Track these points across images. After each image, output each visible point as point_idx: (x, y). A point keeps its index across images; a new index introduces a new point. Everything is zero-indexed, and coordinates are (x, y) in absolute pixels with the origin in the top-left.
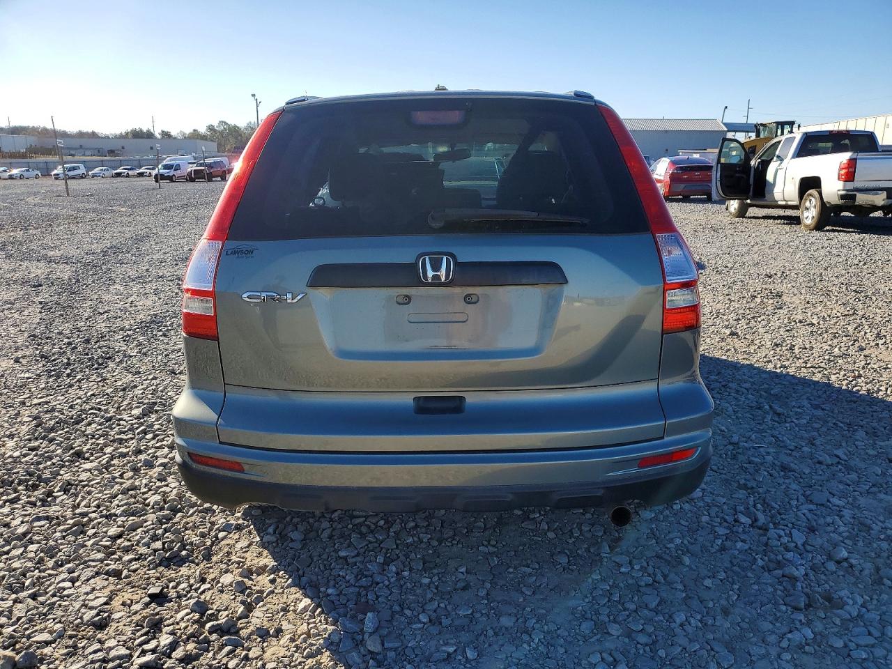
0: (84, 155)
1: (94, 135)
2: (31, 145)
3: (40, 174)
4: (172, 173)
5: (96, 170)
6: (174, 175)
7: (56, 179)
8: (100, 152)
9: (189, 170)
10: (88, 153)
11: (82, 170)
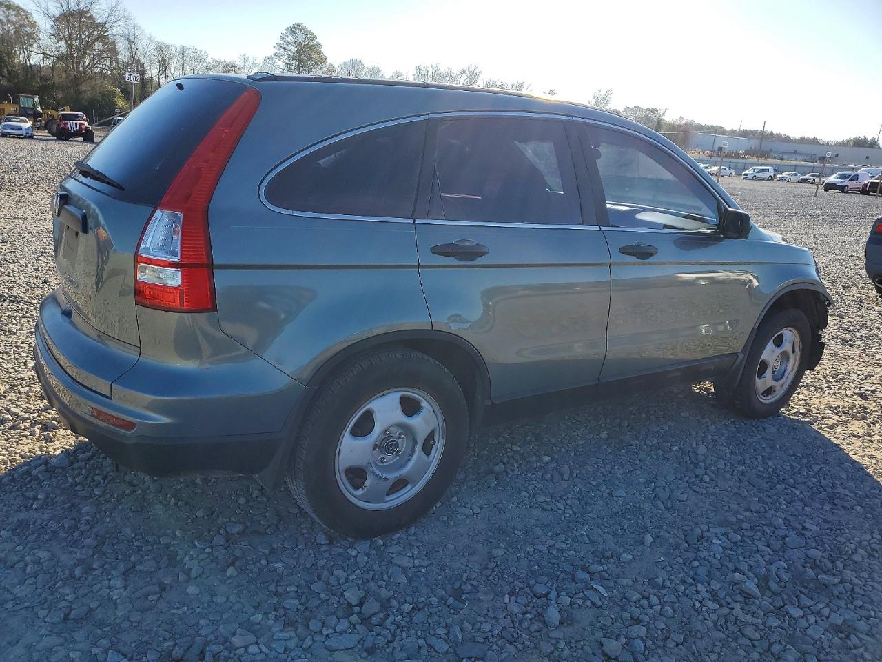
0: (795, 160)
1: (814, 141)
2: (751, 148)
3: (734, 173)
4: (846, 182)
5: (784, 174)
6: (847, 186)
7: (745, 178)
8: (812, 158)
9: (866, 182)
10: (800, 158)
11: (771, 173)
